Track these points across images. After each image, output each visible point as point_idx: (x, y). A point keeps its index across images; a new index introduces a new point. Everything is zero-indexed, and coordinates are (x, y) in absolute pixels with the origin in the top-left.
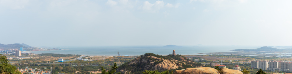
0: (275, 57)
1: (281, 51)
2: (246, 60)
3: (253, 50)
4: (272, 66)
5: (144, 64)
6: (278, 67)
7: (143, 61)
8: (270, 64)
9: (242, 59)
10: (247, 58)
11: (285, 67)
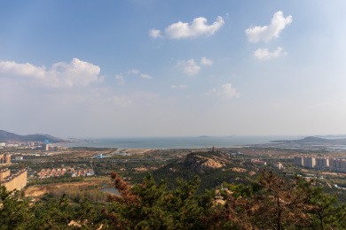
0: (324, 151)
1: (333, 142)
2: (288, 155)
3: (295, 141)
4: (321, 164)
5: (191, 163)
6: (328, 164)
7: (190, 160)
8: (317, 160)
9: (283, 153)
10: (289, 152)
11: (338, 165)
